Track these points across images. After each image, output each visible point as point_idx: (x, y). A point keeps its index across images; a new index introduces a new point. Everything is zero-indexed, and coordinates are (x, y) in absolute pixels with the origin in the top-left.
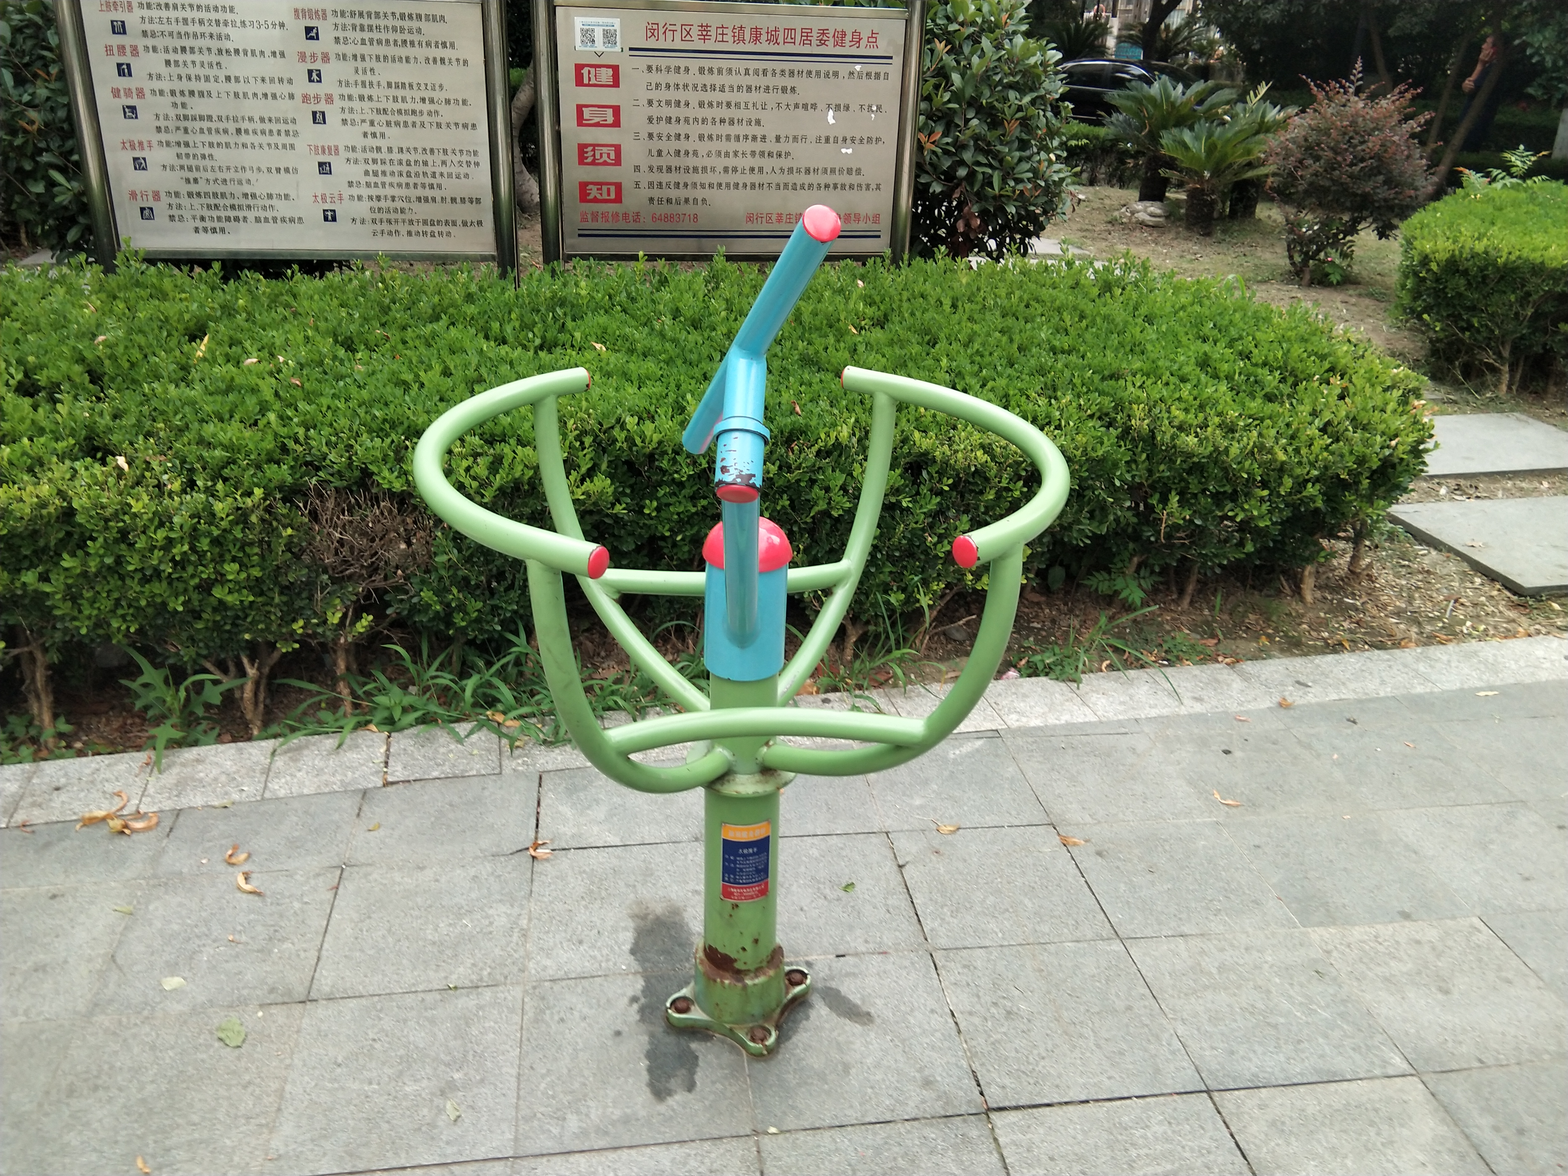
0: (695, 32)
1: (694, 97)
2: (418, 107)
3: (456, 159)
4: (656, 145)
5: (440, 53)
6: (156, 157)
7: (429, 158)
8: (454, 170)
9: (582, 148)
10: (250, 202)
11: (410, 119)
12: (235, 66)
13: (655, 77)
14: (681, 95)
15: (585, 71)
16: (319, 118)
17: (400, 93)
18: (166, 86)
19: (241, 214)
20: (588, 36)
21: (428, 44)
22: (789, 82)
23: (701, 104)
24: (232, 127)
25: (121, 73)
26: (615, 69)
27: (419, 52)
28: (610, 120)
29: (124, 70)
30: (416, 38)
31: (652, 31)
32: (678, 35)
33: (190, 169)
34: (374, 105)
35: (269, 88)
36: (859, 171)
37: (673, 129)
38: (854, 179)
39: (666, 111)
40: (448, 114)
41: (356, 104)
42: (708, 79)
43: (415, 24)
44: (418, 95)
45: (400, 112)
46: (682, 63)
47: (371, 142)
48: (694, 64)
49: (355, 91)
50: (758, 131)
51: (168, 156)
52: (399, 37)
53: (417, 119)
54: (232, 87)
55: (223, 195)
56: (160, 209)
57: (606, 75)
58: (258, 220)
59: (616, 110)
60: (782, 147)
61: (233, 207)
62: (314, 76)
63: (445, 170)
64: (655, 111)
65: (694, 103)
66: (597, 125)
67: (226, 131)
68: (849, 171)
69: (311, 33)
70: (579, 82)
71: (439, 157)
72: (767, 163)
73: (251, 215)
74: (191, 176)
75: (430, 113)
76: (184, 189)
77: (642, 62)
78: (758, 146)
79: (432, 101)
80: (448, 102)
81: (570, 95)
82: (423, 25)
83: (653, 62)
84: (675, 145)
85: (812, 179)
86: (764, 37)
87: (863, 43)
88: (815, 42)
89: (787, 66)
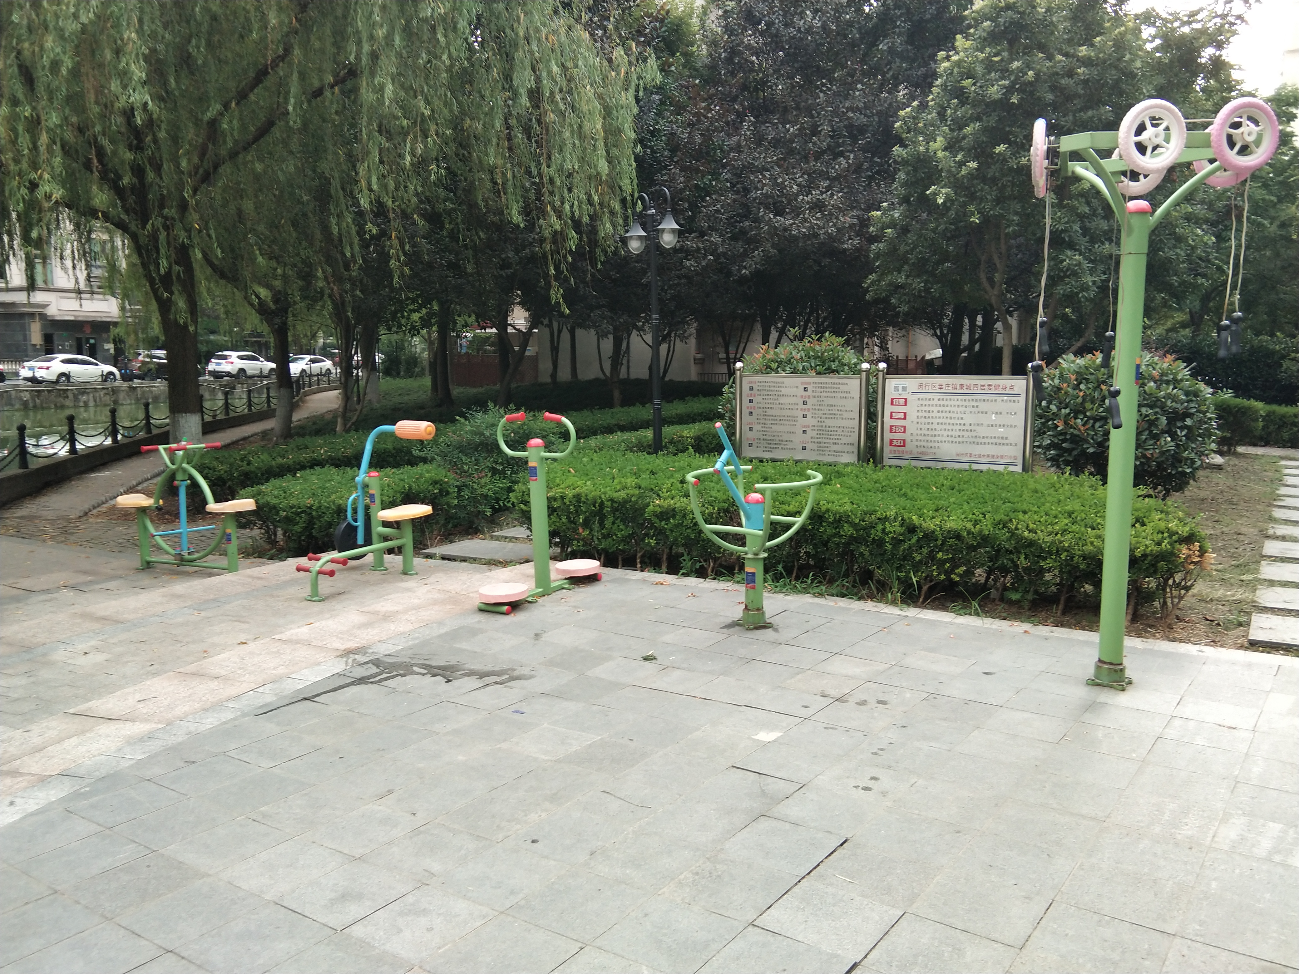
0: (937, 386)
1: (935, 409)
2: (836, 412)
3: (846, 430)
4: (920, 426)
5: (845, 395)
6: (756, 429)
7: (838, 430)
8: (846, 434)
9: (891, 427)
10: (781, 443)
11: (834, 417)
12: (782, 400)
13: (921, 402)
14: (931, 409)
15: (895, 400)
16: (805, 416)
17: (831, 408)
18: (761, 406)
19: (777, 446)
20: (896, 389)
21: (842, 392)
22: (975, 404)
23: (938, 412)
24: (778, 418)
26: (906, 399)
27: (838, 395)
28: (903, 417)
29: (751, 401)
30: (838, 390)
31: (920, 386)
32: (930, 387)
33: (765, 431)
34: (822, 412)
35: (791, 407)
36: (1006, 438)
37: (927, 420)
38: (1005, 441)
39: (924, 414)
40: (846, 415)
41: (817, 412)
42: (941, 403)
43: (838, 386)
44: (836, 408)
45: (830, 414)
46: (931, 397)
47: (820, 424)
48: (936, 397)
49: (817, 408)
50: (962, 422)
51: (759, 427)
52: (833, 390)
53: (836, 417)
54: (780, 406)
55: (773, 440)
56: (755, 444)
57: (902, 402)
58: (782, 448)
59: (905, 414)
60: (972, 428)
61: (775, 444)
62: (805, 403)
63: (842, 434)
64: (920, 414)
65: (935, 411)
66: (898, 419)
67: (776, 420)
68: (1002, 438)
69: (805, 389)
70: (892, 404)
71: (841, 430)
72: (965, 434)
73: (780, 447)
74: (765, 434)
75: (840, 415)
76: (762, 437)
77: (916, 397)
78: (962, 427)
79: (841, 411)
80: (846, 411)
81: (888, 408)
82: (841, 386)
83: (921, 397)
84: (927, 426)
85: (985, 440)
86: (965, 387)
87: (1007, 389)
88: (986, 389)
89: (975, 398)
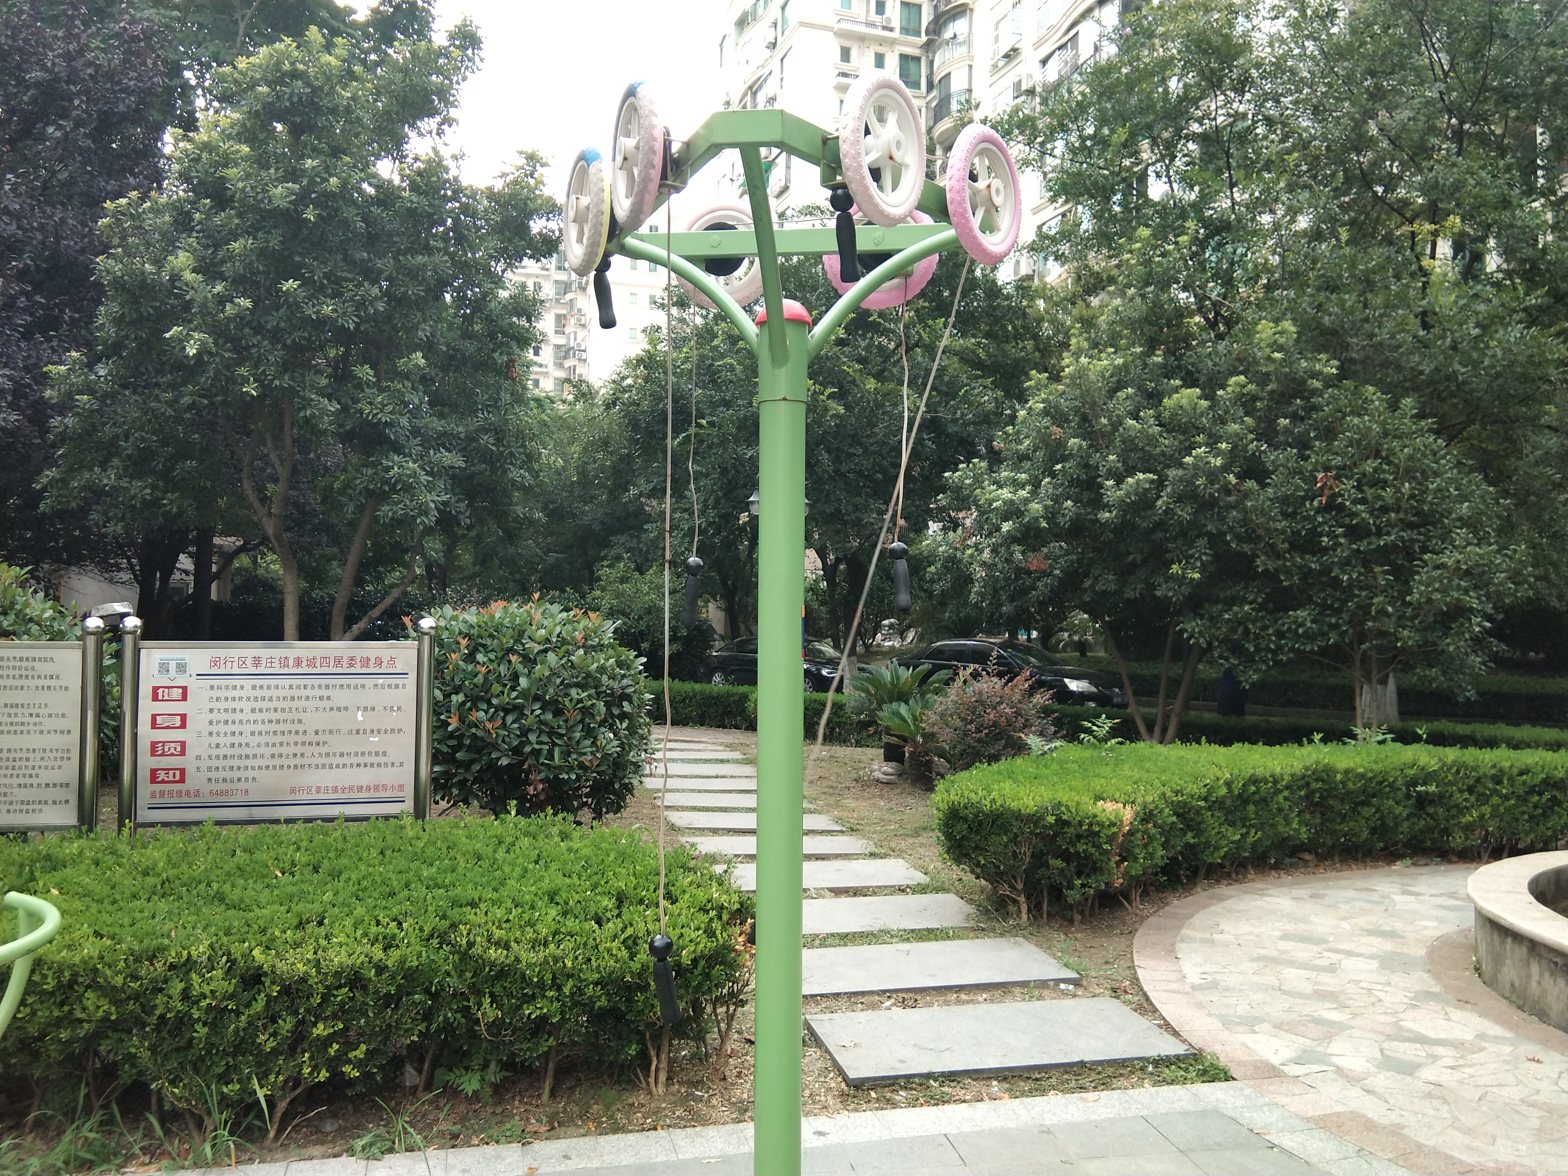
0: (249, 662)
1: (247, 706)
2: (27, 719)
3: (52, 756)
4: (215, 740)
5: (46, 683)
7: (31, 755)
8: (50, 764)
9: (154, 745)
11: (19, 729)
13: (215, 693)
14: (238, 705)
15: (160, 691)
17: (13, 711)
20: (164, 668)
21: (39, 677)
22: (325, 693)
23: (253, 710)
26: (185, 689)
27: (31, 683)
28: (178, 724)
30: (30, 673)
31: (215, 663)
32: (235, 665)
36: (384, 754)
37: (230, 728)
38: (381, 759)
39: (224, 716)
40: (48, 724)
42: (258, 693)
43: (30, 664)
44: (27, 712)
45: (12, 724)
46: (238, 683)
48: (248, 683)
50: (301, 727)
52: (17, 673)
53: (25, 728)
57: (177, 693)
59: (183, 717)
60: (320, 738)
63: (43, 764)
64: (215, 716)
65: (247, 710)
66: (168, 727)
68: (377, 754)
70: (155, 698)
71: (39, 755)
72: (308, 750)
75: (35, 724)
77: (207, 683)
78: (300, 738)
79: (38, 716)
80: (50, 716)
81: (147, 708)
82: (37, 665)
83: (215, 683)
84: (230, 739)
85: (345, 760)
86: (304, 664)
87: (384, 665)
88: (345, 665)
89: (323, 682)
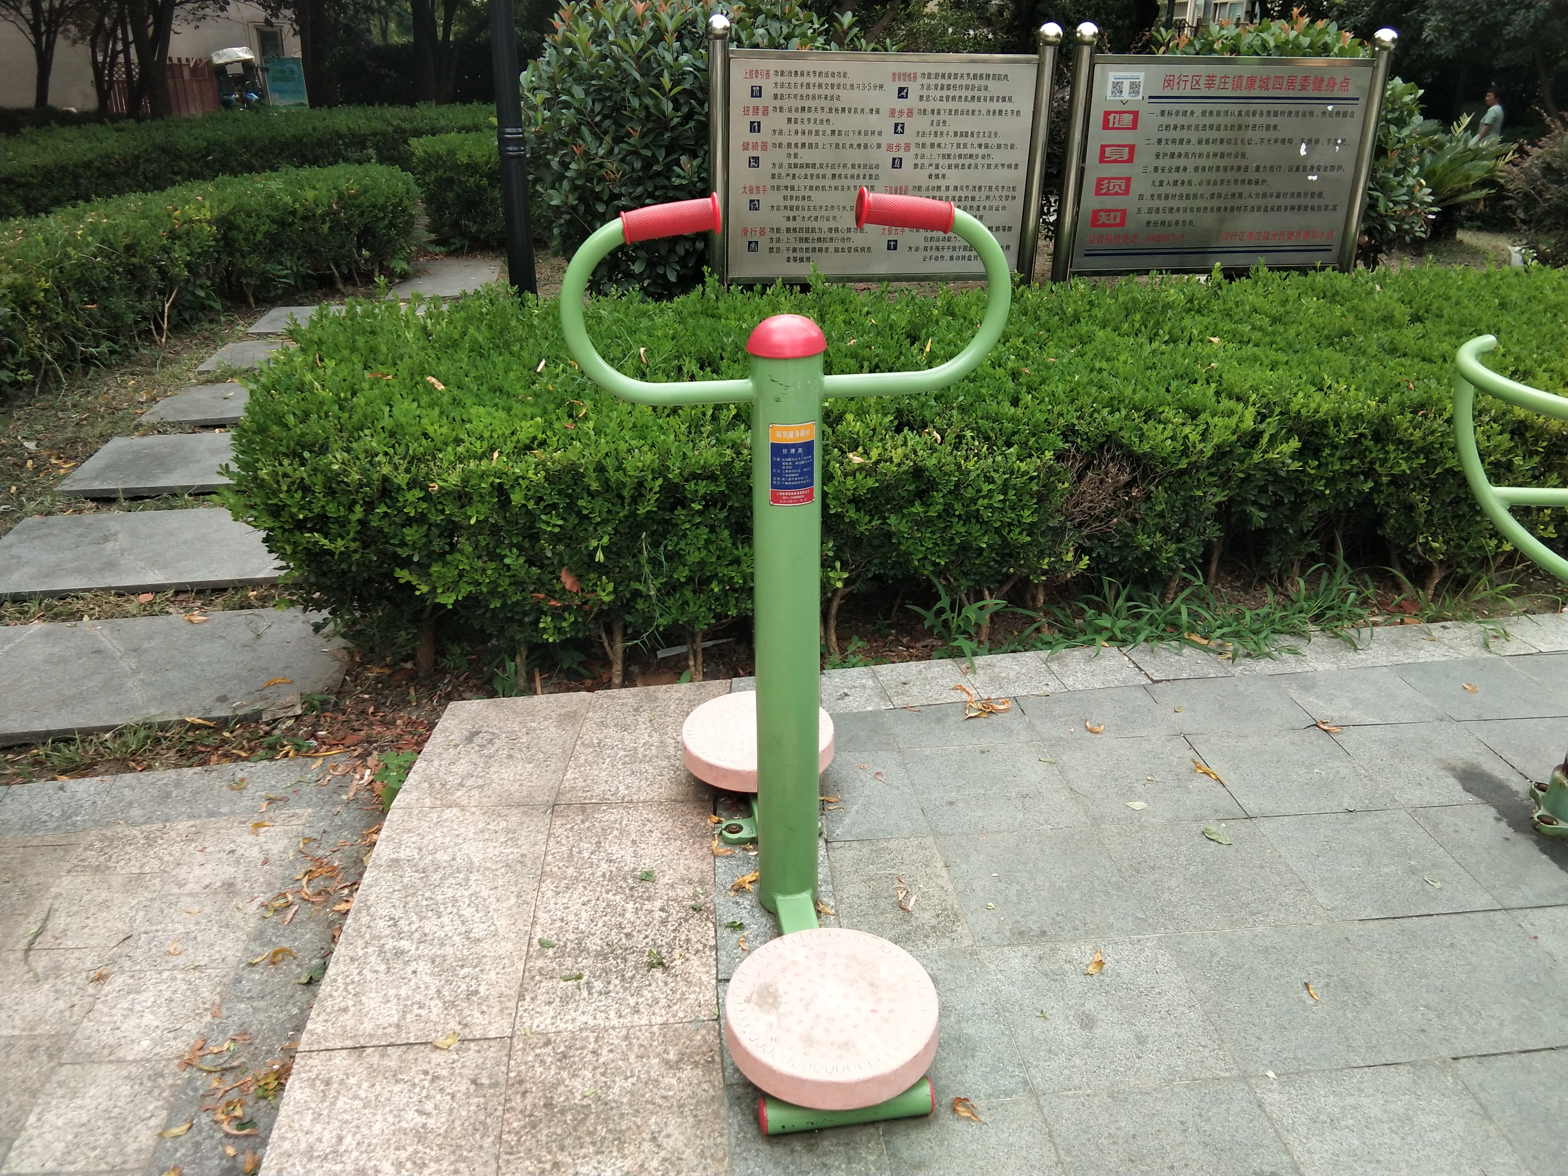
0: (1202, 82)
1: (1193, 136)
2: (976, 151)
3: (997, 194)
4: (1160, 176)
5: (1000, 106)
6: (767, 199)
7: (976, 194)
8: (994, 204)
9: (1100, 181)
10: (834, 235)
11: (967, 162)
12: (839, 122)
13: (1166, 120)
14: (1185, 134)
15: (1111, 117)
16: (897, 163)
17: (963, 140)
18: (785, 140)
19: (824, 245)
20: (1117, 87)
21: (991, 99)
22: (1273, 121)
23: (1200, 142)
24: (829, 172)
25: (752, 130)
26: (1136, 114)
27: (983, 106)
28: (1126, 157)
29: (755, 127)
30: (982, 94)
31: (1169, 81)
32: (1189, 84)
33: (792, 209)
34: (942, 151)
35: (862, 140)
36: (1320, 195)
37: (1176, 162)
38: (1315, 202)
39: (1171, 148)
40: (998, 157)
41: (927, 151)
42: (1208, 120)
43: (983, 83)
44: (976, 141)
45: (960, 156)
46: (1189, 108)
47: (935, 183)
48: (1198, 109)
49: (928, 140)
50: (1243, 163)
51: (777, 198)
52: (969, 94)
53: (972, 162)
54: (836, 139)
55: (813, 230)
56: (764, 243)
57: (1128, 119)
58: (837, 250)
59: (1132, 148)
60: (1260, 176)
61: (819, 240)
62: (899, 129)
63: (988, 204)
64: (1162, 149)
65: (1194, 141)
66: (1115, 161)
67: (824, 176)
68: (1313, 195)
69: (902, 93)
70: (1106, 126)
71: (985, 193)
72: (1246, 189)
73: (831, 246)
74: (791, 214)
75: (983, 157)
76: (784, 225)
77: (1158, 108)
78: (1240, 176)
79: (987, 146)
80: (999, 146)
81: (1098, 137)
82: (990, 83)
83: (1167, 107)
84: (1175, 176)
85: (1281, 202)
86: (1257, 84)
87: (1336, 88)
88: (1298, 87)
89: (1272, 108)
